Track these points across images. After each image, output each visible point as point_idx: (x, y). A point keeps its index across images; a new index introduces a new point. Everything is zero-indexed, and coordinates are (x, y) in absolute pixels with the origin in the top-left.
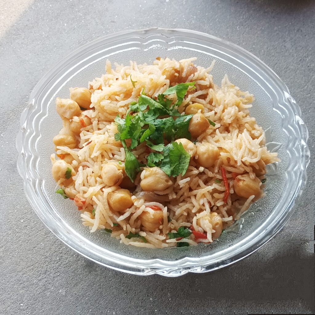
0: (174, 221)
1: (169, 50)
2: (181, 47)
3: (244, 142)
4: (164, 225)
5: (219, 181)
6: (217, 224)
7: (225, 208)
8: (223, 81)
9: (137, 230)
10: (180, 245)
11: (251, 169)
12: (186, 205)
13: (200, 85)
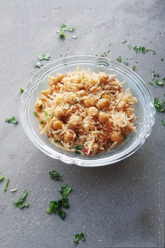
0: (77, 141)
1: (108, 69)
2: (113, 70)
3: (122, 117)
4: (72, 141)
5: (105, 131)
6: (95, 148)
7: (103, 144)
8: (127, 90)
9: (61, 140)
10: (77, 152)
11: (120, 130)
12: (86, 136)
13: (113, 88)
